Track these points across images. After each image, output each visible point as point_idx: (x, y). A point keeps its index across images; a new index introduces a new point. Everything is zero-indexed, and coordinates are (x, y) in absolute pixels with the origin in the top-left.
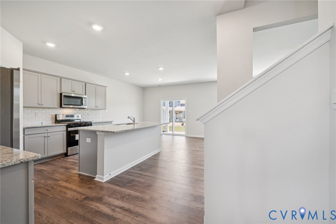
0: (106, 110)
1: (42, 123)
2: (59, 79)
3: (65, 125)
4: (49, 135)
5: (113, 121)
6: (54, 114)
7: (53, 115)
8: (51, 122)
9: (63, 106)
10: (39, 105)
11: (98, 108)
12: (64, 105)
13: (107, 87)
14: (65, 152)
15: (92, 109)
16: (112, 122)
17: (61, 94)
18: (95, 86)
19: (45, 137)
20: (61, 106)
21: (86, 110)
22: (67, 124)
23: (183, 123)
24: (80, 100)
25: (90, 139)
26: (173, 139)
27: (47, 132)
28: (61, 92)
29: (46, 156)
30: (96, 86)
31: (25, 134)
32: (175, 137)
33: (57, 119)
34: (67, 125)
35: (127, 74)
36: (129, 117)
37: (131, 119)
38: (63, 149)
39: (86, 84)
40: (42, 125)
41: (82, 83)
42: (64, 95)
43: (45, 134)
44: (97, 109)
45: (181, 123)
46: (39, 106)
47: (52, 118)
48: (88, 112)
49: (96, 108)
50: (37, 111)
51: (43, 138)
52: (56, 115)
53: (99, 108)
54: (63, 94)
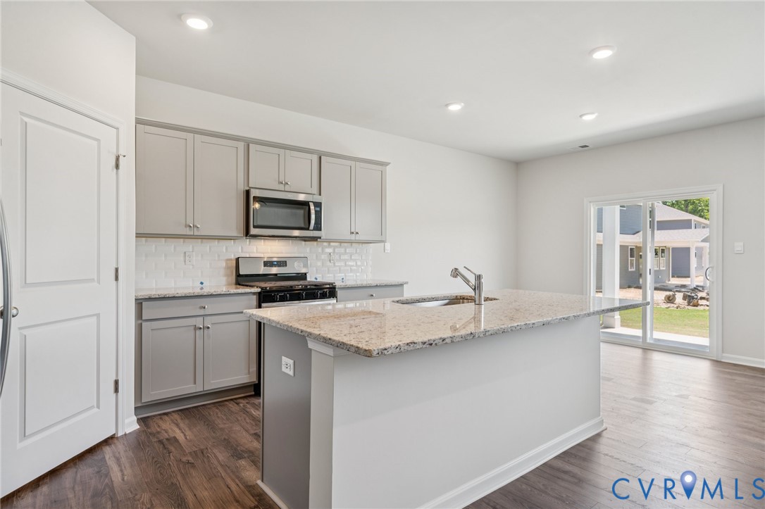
0: (388, 245)
1: (202, 283)
2: (241, 145)
3: (254, 293)
4: (209, 322)
5: (406, 283)
6: (233, 257)
7: (231, 260)
8: (223, 280)
9: (253, 231)
10: (188, 228)
11: (358, 237)
12: (255, 227)
13: (389, 164)
14: (254, 379)
15: (341, 242)
16: (402, 285)
17: (248, 193)
18: (349, 163)
19: (196, 328)
20: (247, 233)
21: (325, 244)
22: (259, 290)
23: (671, 293)
24: (302, 212)
25: (291, 362)
26: (645, 367)
27: (202, 312)
28: (247, 188)
29: (198, 388)
30: (352, 163)
31: (143, 318)
32: (657, 357)
33: (241, 273)
34: (260, 293)
35: (455, 108)
36: (456, 273)
37: (467, 281)
38: (247, 371)
39: (322, 157)
40: (202, 288)
41: (309, 156)
42: (254, 197)
43: (198, 319)
44: (354, 241)
45: (664, 294)
46: (188, 232)
47: (227, 268)
48: (330, 250)
49: (353, 237)
50: (189, 246)
51: (193, 332)
52: (237, 260)
53: (361, 237)
54: (254, 193)
